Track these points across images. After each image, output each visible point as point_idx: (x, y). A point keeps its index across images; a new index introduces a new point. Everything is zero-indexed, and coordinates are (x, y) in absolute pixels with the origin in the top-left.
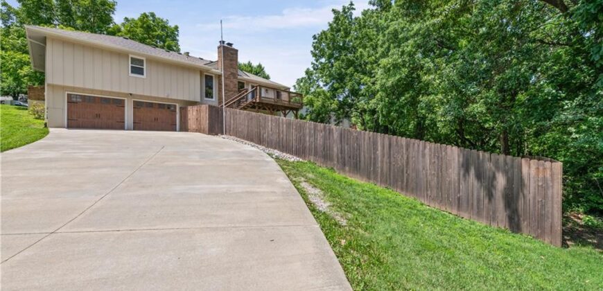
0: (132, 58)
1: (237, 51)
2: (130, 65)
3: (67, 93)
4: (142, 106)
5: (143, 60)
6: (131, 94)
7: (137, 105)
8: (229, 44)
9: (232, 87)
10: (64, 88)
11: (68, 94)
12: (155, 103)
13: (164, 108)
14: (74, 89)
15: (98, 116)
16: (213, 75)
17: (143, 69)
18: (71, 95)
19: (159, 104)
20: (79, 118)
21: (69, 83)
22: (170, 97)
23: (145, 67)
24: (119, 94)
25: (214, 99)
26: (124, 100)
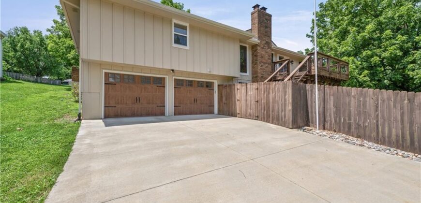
0: (175, 24)
1: (270, 16)
2: (174, 33)
3: (104, 71)
4: (182, 85)
5: (186, 27)
6: (173, 70)
7: (178, 84)
8: (264, 9)
9: (266, 58)
10: (101, 64)
11: (105, 73)
12: (195, 81)
13: (202, 86)
14: (112, 65)
15: (138, 100)
16: (247, 46)
17: (186, 37)
18: (109, 73)
19: (198, 82)
20: (118, 104)
21: (107, 58)
22: (211, 73)
23: (188, 36)
24: (160, 70)
25: (247, 74)
26: (164, 78)
